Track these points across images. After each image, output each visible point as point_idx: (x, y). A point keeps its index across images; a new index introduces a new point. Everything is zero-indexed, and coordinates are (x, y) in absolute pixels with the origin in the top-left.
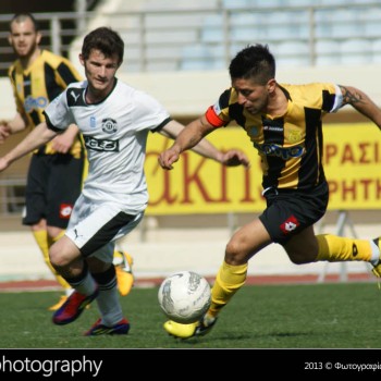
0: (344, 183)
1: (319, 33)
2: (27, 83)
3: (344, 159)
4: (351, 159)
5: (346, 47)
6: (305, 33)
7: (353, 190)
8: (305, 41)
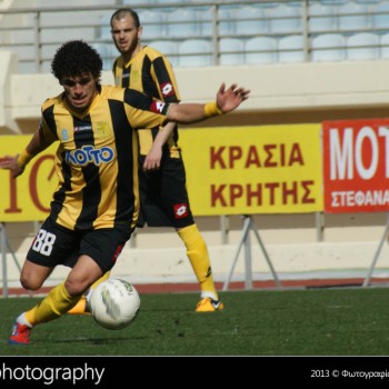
0: (249, 186)
1: (223, 30)
2: (126, 75)
3: (249, 163)
4: (257, 162)
5: (251, 45)
6: (208, 31)
7: (259, 194)
8: (208, 39)
